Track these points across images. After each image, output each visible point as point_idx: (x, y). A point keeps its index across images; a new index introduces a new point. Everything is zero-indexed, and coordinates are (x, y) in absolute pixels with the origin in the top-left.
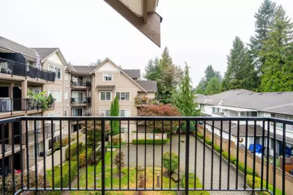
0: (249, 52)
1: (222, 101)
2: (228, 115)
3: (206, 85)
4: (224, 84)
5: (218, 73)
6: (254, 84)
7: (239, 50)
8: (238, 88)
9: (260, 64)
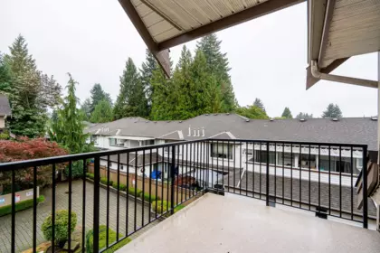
0: (141, 78)
1: (119, 131)
2: (128, 146)
3: (94, 109)
4: (116, 110)
5: (108, 95)
6: (145, 112)
7: (132, 74)
8: (132, 115)
9: (150, 93)
